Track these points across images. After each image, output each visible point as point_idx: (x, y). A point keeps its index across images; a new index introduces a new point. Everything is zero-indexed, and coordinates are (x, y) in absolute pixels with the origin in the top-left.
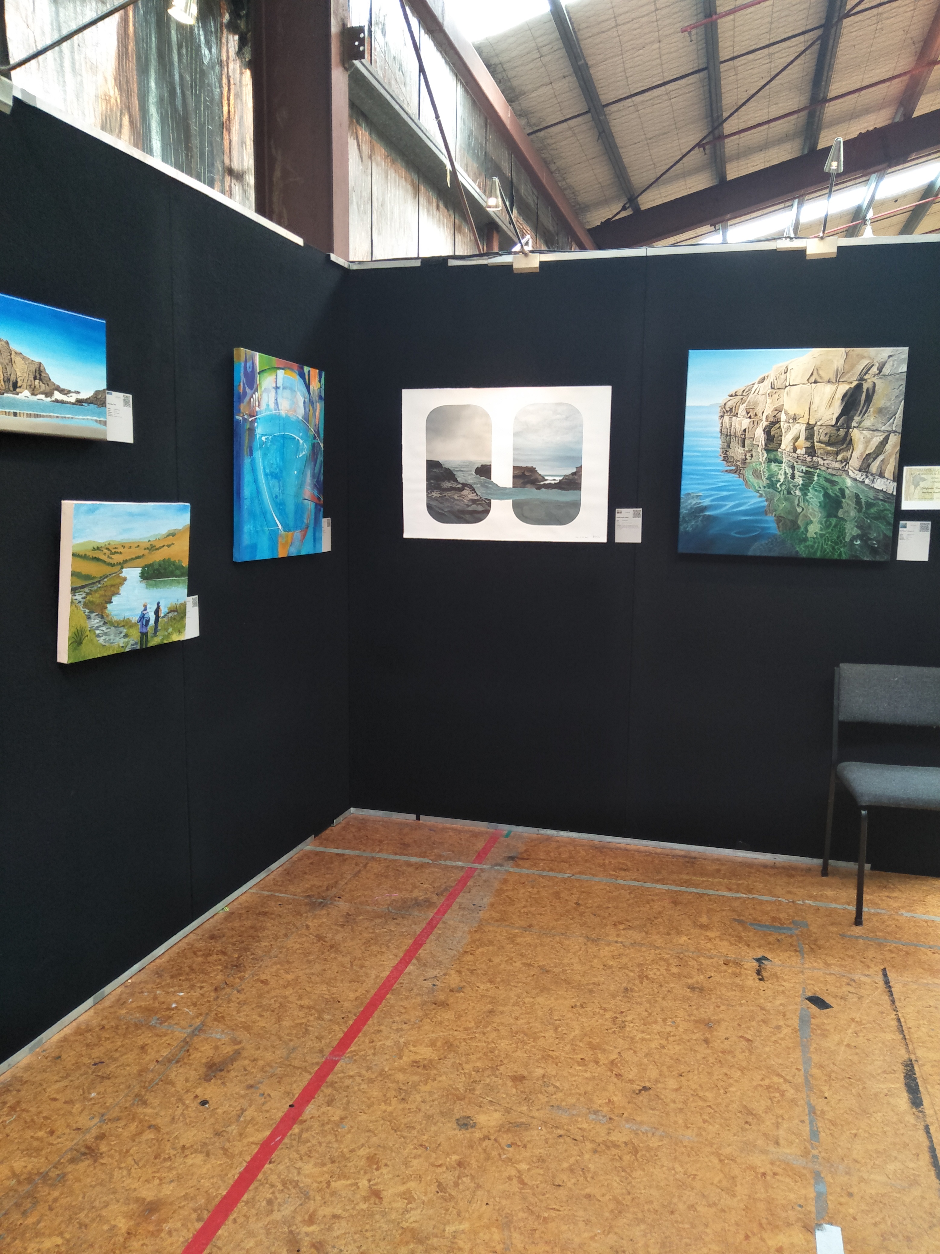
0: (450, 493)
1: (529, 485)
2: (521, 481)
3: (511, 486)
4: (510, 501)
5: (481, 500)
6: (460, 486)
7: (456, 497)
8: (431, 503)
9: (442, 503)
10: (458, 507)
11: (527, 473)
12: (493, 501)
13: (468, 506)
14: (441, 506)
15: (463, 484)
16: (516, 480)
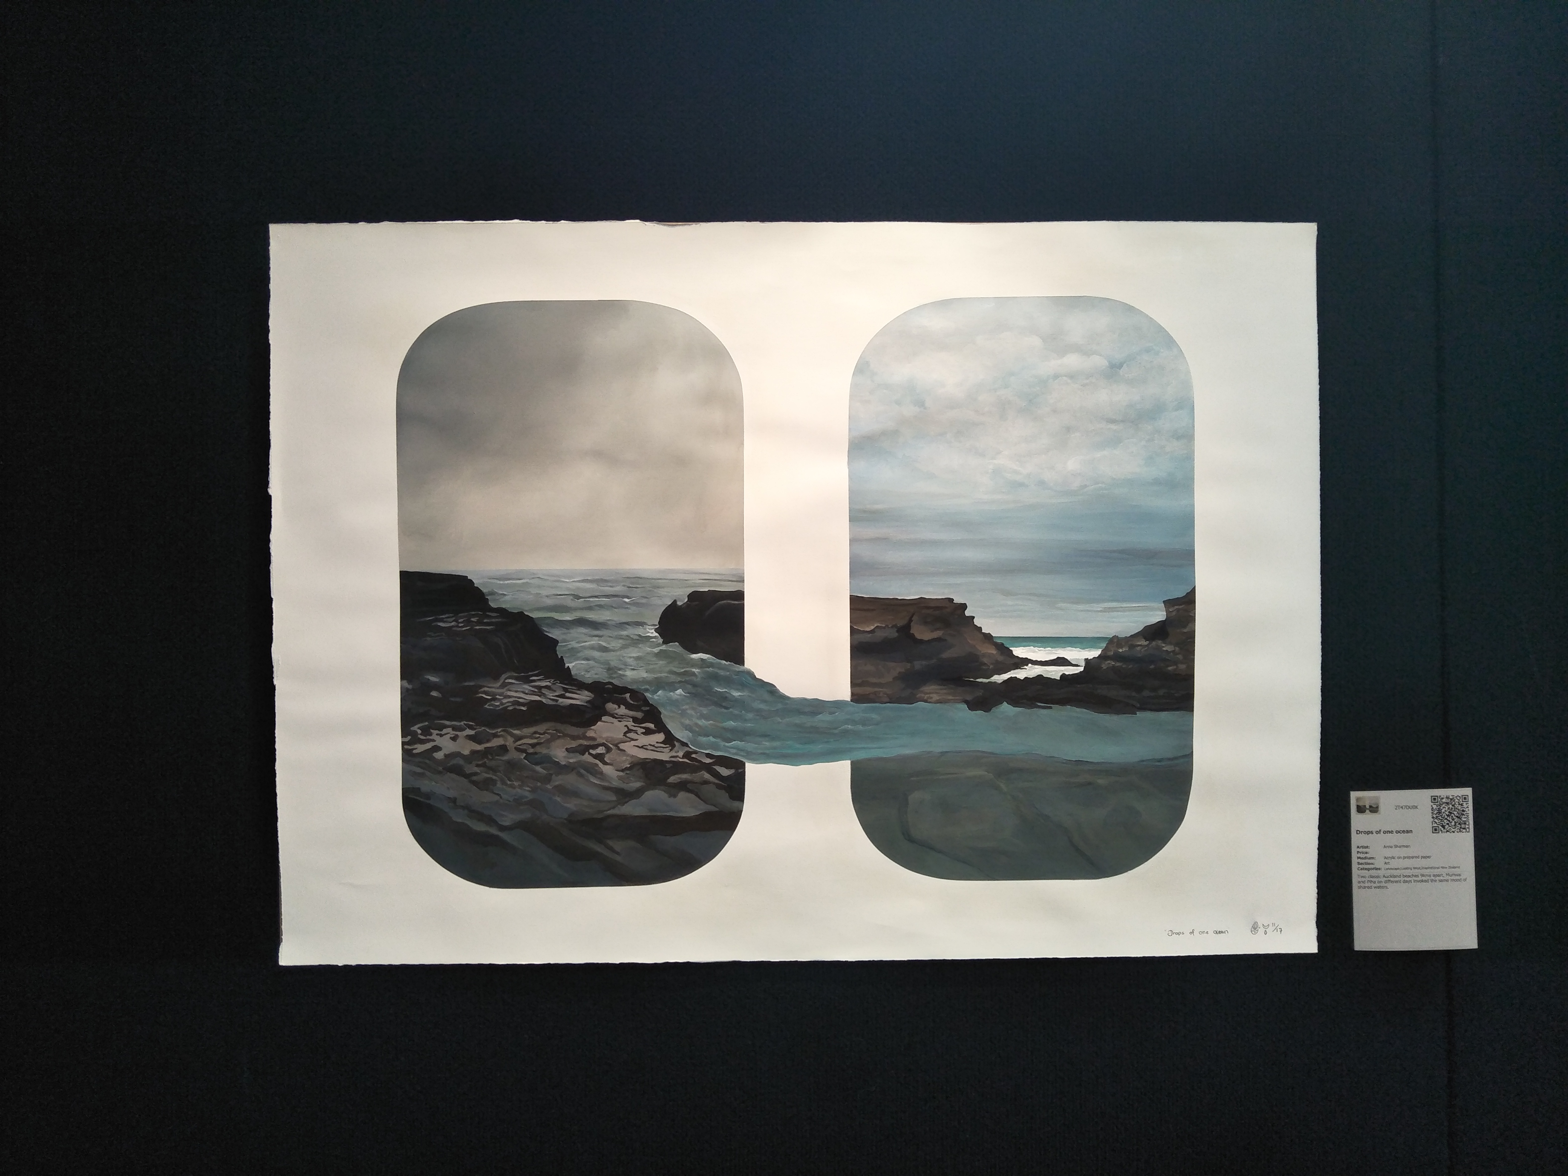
0: (527, 735)
1: (931, 690)
2: (897, 668)
3: (842, 690)
4: (842, 769)
5: (692, 764)
6: (581, 698)
7: (559, 753)
8: (426, 785)
9: (486, 785)
10: (572, 805)
11: (922, 633)
12: (754, 772)
13: (624, 795)
14: (481, 798)
15: (596, 687)
16: (868, 667)
